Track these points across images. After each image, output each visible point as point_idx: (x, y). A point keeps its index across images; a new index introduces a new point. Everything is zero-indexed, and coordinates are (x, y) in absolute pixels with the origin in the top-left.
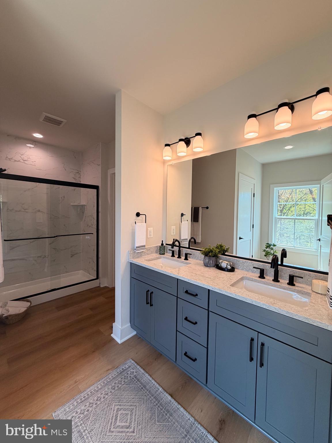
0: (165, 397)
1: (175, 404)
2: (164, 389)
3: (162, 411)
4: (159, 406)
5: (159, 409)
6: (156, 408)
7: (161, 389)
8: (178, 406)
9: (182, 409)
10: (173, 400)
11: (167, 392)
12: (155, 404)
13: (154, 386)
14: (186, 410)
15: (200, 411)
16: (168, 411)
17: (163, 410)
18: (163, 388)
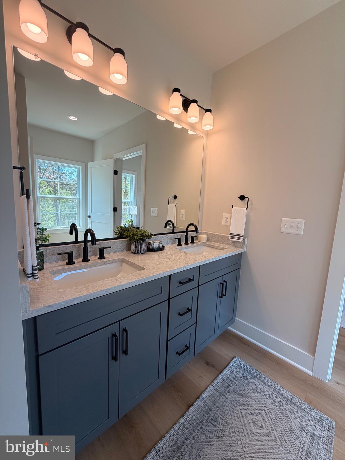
0: (192, 415)
1: (199, 402)
2: (183, 415)
3: (208, 421)
4: (203, 424)
5: (206, 424)
6: (206, 428)
7: (182, 420)
8: (201, 400)
9: (204, 396)
10: (196, 404)
11: (187, 411)
12: (201, 430)
13: (178, 431)
14: (203, 392)
15: (202, 378)
16: (207, 412)
17: (206, 419)
18: (181, 417)
